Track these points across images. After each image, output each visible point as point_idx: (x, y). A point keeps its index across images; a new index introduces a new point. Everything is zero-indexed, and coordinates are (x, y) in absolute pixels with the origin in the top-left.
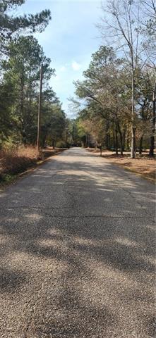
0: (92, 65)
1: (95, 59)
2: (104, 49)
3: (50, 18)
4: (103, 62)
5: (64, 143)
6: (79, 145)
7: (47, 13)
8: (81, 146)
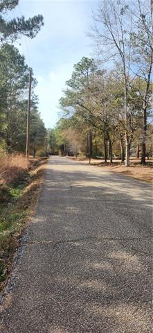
0: (75, 75)
1: (78, 69)
2: (86, 60)
3: (43, 24)
4: (84, 73)
5: (44, 152)
6: (56, 154)
7: (39, 19)
8: (58, 155)
